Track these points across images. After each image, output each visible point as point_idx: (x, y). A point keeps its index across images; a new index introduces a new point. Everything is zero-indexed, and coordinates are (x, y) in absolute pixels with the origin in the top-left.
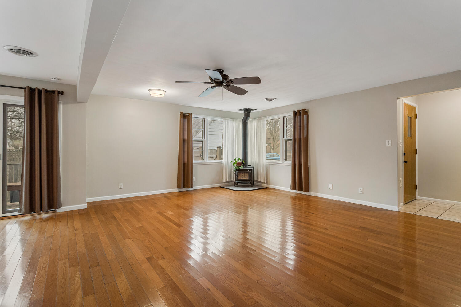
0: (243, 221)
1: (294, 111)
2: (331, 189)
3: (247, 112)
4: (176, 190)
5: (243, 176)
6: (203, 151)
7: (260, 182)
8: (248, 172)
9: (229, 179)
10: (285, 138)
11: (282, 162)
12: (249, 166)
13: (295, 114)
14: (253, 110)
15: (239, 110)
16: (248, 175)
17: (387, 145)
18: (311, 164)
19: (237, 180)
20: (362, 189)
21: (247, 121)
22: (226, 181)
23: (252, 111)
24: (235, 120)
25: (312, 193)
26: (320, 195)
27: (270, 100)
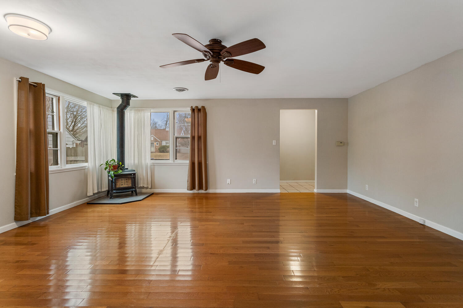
0: (118, 243)
1: (192, 107)
2: (230, 183)
3: (126, 98)
4: (13, 225)
5: (122, 182)
6: (57, 150)
7: (143, 187)
8: (131, 178)
9: (98, 189)
10: (176, 135)
11: (173, 162)
12: (126, 169)
13: (193, 110)
14: (134, 97)
15: (113, 94)
16: (130, 181)
17: (273, 144)
18: (210, 162)
19: (114, 190)
20: (256, 180)
21: (124, 110)
22: (93, 194)
23: (132, 99)
24: (101, 106)
25: (210, 191)
26: (218, 191)
27: (181, 90)
